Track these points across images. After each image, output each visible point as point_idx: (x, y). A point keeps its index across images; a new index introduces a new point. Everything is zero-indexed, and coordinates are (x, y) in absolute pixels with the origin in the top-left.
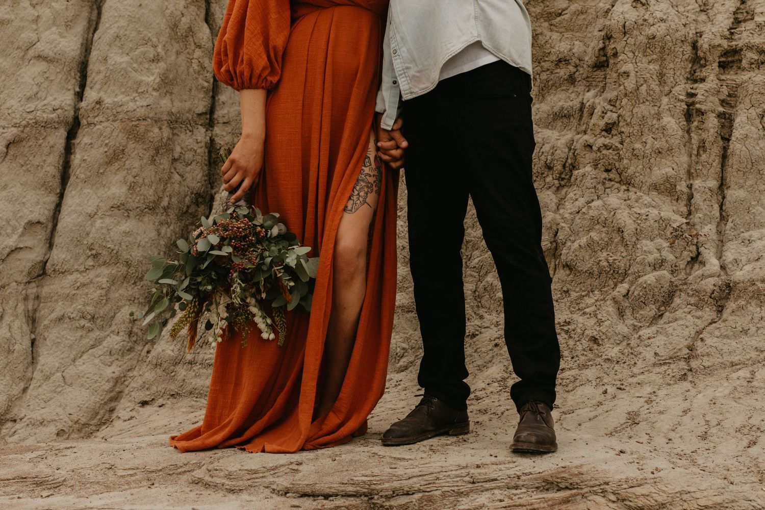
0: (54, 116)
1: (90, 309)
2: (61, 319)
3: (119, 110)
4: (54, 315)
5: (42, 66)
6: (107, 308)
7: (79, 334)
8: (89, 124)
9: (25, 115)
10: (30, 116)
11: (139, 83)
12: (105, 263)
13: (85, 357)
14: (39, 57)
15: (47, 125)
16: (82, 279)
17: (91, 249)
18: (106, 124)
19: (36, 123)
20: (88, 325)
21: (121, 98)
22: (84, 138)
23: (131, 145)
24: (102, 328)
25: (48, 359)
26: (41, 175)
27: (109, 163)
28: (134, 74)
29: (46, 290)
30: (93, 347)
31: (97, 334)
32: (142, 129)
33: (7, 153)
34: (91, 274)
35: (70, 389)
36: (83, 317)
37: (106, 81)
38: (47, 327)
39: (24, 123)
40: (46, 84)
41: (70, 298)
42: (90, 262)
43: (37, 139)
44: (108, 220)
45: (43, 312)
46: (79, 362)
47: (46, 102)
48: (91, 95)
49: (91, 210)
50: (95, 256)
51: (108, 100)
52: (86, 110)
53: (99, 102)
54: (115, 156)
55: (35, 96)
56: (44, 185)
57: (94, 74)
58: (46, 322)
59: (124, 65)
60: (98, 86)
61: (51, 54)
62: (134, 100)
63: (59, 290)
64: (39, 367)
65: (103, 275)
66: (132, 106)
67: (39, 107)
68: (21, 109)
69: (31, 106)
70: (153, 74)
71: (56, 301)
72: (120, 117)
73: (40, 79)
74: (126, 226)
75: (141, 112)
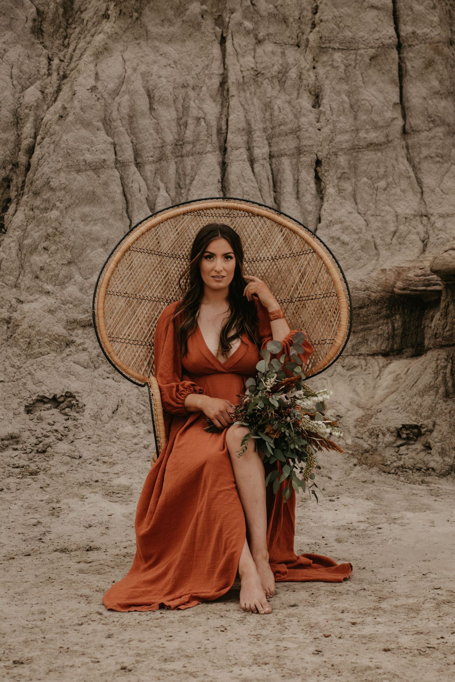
0: (390, 41)
1: (440, 151)
2: (426, 157)
3: (427, 37)
4: (422, 156)
5: (375, 13)
6: (446, 150)
7: (438, 165)
8: (410, 46)
9: (376, 41)
10: (379, 42)
11: (432, 22)
12: (438, 125)
13: (446, 178)
14: (373, 7)
15: (389, 46)
16: (430, 135)
17: (430, 117)
18: (421, 45)
19: (383, 45)
20: (441, 160)
21: (425, 30)
22: (409, 54)
23: (437, 57)
24: (446, 162)
25: (429, 180)
26: (391, 76)
27: (426, 68)
28: (428, 16)
29: (410, 142)
30: (447, 172)
31: (446, 165)
32: (440, 48)
33: (370, 64)
34: (434, 132)
35: (448, 196)
36: (437, 156)
37: (414, 21)
38: (419, 163)
39: (376, 46)
40: (380, 23)
41: (428, 146)
42: (431, 125)
43: (385, 55)
44: (435, 101)
45: (412, 154)
46: (445, 181)
47: (383, 33)
48: (406, 29)
49: (424, 95)
50: (433, 121)
51: (419, 32)
52: (406, 38)
53: (413, 33)
54: (429, 64)
55: (376, 31)
56: (393, 81)
57: (405, 17)
58: (418, 160)
59: (423, 11)
60: (410, 23)
61: (380, 6)
62: (432, 31)
63: (421, 142)
64: (425, 185)
65: (439, 131)
66: (432, 35)
67: (381, 36)
68: (371, 38)
69: (376, 36)
70: (435, 16)
71: (420, 147)
72: (428, 41)
73: (376, 20)
74: (443, 103)
75: (437, 38)
